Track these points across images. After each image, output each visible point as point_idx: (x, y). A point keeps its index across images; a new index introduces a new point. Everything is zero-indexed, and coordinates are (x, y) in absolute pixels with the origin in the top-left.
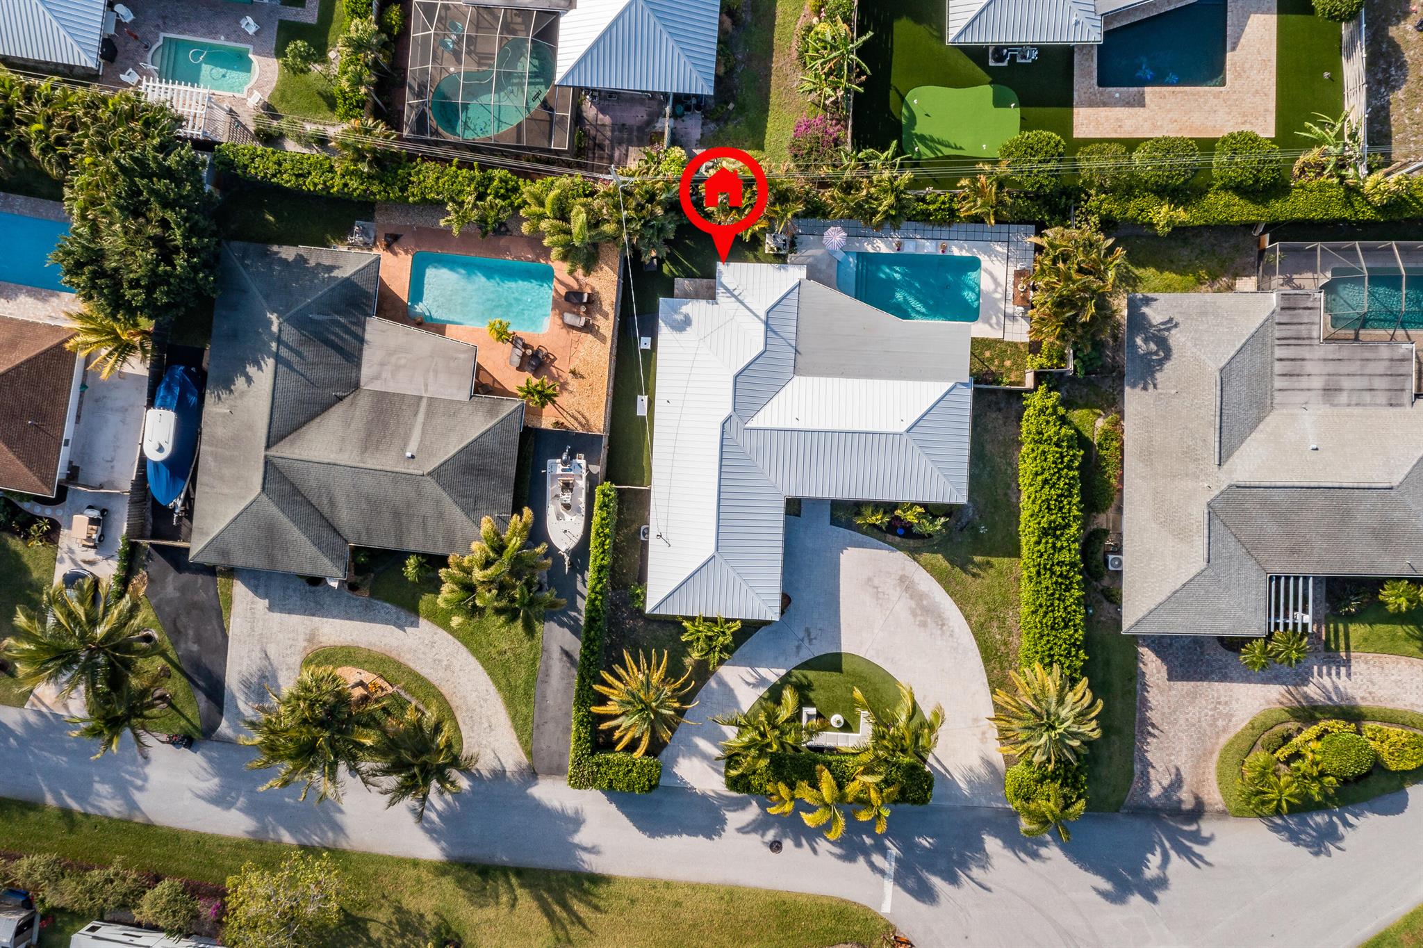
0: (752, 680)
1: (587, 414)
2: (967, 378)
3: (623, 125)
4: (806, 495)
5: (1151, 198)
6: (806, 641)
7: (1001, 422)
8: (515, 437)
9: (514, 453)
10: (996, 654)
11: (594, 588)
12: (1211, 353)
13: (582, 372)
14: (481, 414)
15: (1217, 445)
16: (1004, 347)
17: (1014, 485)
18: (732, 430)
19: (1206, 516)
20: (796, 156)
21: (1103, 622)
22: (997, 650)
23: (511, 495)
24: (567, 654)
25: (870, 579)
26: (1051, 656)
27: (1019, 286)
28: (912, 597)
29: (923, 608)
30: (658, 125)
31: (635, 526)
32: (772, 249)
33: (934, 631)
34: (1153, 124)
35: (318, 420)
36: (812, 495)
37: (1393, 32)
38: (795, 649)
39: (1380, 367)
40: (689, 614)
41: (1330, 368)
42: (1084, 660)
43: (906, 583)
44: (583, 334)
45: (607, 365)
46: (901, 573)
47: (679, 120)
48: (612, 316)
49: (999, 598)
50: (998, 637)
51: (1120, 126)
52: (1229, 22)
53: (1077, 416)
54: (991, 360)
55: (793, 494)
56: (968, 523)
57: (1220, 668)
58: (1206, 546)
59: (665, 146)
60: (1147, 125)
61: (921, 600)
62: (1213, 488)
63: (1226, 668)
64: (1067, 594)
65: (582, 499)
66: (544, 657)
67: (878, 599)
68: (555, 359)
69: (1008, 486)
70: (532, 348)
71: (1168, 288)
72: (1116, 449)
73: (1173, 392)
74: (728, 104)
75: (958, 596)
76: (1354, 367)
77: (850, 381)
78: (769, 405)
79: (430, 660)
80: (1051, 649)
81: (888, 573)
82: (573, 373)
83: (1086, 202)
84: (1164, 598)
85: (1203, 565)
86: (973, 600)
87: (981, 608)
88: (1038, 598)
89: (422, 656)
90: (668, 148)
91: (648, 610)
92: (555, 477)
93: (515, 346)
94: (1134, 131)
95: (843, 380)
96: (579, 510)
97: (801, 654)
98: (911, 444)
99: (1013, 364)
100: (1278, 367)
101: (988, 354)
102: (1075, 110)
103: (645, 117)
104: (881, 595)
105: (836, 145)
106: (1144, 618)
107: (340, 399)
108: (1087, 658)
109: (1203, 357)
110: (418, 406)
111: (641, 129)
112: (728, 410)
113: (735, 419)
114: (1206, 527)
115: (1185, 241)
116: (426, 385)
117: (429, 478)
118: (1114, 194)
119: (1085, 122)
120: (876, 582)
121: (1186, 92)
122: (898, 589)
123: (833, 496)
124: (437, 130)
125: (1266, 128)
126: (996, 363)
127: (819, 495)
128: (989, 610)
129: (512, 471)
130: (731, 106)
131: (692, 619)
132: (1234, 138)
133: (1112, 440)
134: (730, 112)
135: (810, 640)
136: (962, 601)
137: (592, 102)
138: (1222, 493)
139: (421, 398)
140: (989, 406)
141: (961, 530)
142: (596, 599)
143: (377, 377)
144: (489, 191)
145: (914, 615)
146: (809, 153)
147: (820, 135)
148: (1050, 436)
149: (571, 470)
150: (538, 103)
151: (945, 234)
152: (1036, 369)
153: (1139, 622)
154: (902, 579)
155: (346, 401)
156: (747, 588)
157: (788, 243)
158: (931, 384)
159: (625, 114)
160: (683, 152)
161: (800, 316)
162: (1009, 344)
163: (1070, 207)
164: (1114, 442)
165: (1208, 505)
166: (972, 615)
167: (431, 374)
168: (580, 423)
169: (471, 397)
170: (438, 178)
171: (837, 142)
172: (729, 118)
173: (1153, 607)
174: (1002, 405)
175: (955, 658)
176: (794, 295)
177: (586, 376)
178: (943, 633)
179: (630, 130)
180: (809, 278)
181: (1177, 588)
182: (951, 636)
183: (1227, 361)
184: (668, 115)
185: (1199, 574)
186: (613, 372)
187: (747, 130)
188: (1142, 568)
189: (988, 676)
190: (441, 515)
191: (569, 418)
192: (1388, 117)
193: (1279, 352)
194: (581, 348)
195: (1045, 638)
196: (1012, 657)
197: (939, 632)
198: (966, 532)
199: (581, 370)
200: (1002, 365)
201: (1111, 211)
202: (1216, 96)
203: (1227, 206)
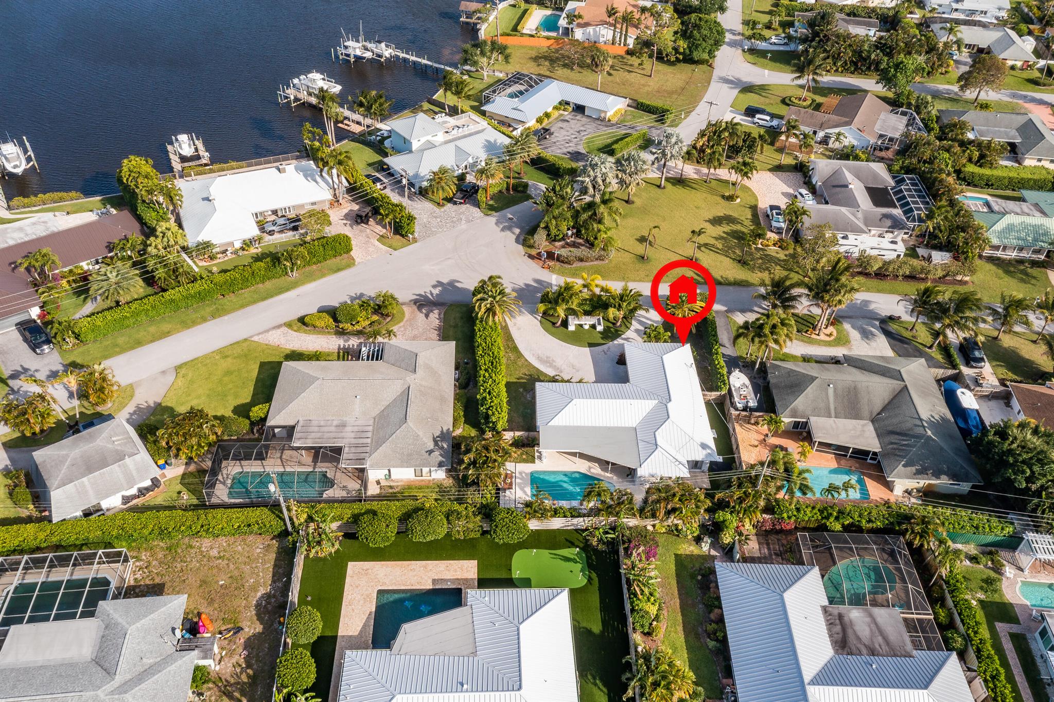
4: (619, 384)
19: (417, 367)
34: (427, 569)
35: (886, 402)
37: (259, 628)
39: (313, 435)
40: (669, 343)
41: (340, 435)
51: (447, 567)
52: (372, 627)
55: (626, 384)
60: (430, 567)
62: (413, 378)
65: (734, 391)
67: (572, 365)
76: (327, 435)
87: (520, 363)
91: (689, 345)
100: (369, 435)
102: (476, 576)
107: (878, 414)
110: (836, 414)
112: (670, 406)
113: (665, 403)
116: (835, 422)
119: (470, 570)
121: (404, 585)
125: (353, 567)
135: (604, 352)
136: (530, 365)
139: (836, 417)
143: (863, 426)
145: (553, 361)
155: (875, 414)
161: (637, 450)
169: (809, 419)
176: (643, 458)
180: (635, 470)
187: (686, 564)
192: (273, 577)
193: (369, 441)
202: (384, 584)
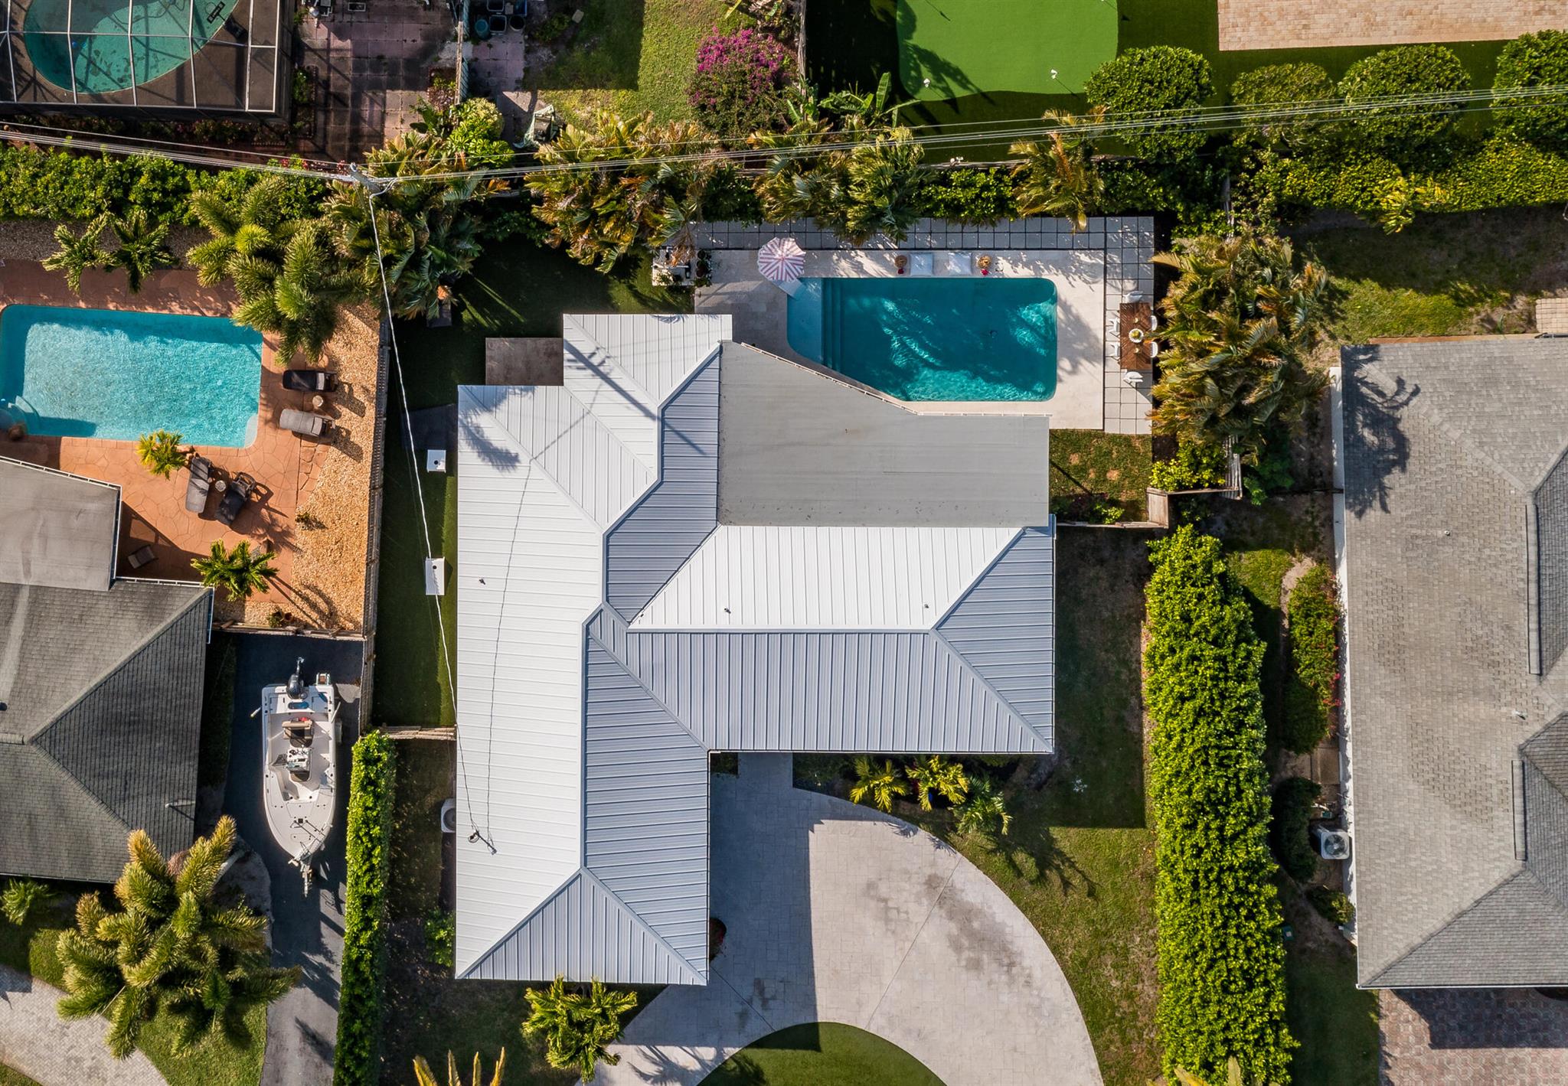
0: (651, 1069)
1: (333, 596)
2: (1044, 519)
3: (380, 57)
4: (748, 746)
5: (1378, 163)
6: (757, 1004)
7: (1104, 584)
8: (197, 656)
9: (197, 685)
10: (1113, 1016)
11: (356, 938)
12: (1514, 460)
13: (320, 517)
14: (130, 615)
15: (1534, 636)
16: (1104, 445)
17: (1133, 701)
18: (605, 635)
19: (1517, 771)
20: (703, 107)
21: (1312, 951)
22: (1115, 1008)
23: (195, 763)
24: (312, 1038)
25: (871, 886)
26: (1227, 1042)
27: (1131, 334)
28: (951, 916)
29: (972, 935)
30: (445, 55)
31: (430, 800)
32: (664, 279)
33: (996, 977)
34: (1367, 20)
36: (761, 747)
38: (736, 1020)
40: (537, 977)
42: (1291, 1051)
43: (938, 890)
44: (320, 447)
45: (366, 504)
46: (928, 871)
47: (483, 44)
48: (370, 412)
49: (1114, 913)
50: (1115, 983)
51: (1305, 27)
53: (1247, 565)
54: (1082, 470)
55: (723, 746)
56: (1050, 775)
57: (1534, 1031)
58: (1519, 829)
59: (458, 97)
60: (1356, 24)
61: (969, 921)
62: (1531, 718)
63: (1546, 1028)
64: (1252, 924)
65: (329, 756)
66: (272, 1048)
67: (887, 921)
68: (270, 494)
69: (1123, 704)
70: (225, 476)
71: (1409, 325)
72: (1328, 633)
73: (1441, 533)
74: (570, 11)
75: (1037, 911)
77: (823, 530)
78: (673, 583)
79: (59, 1060)
80: (1227, 1028)
81: (906, 872)
82: (306, 520)
83: (1252, 173)
84: (1439, 926)
85: (1516, 865)
86: (1065, 917)
87: (1082, 932)
88: (1195, 931)
89: (43, 1052)
90: (464, 100)
91: (460, 972)
92: (277, 719)
93: (195, 475)
94: (1333, 35)
95: (810, 530)
96: (323, 779)
97: (748, 1028)
98: (946, 651)
99: (1124, 477)
101: (1075, 460)
103: (420, 42)
104: (893, 914)
105: (779, 86)
106: (1400, 961)
108: (1297, 1044)
109: (1499, 469)
110: (13, 605)
111: (411, 63)
112: (594, 599)
113: (609, 616)
114: (1518, 792)
115: (1438, 236)
116: (27, 564)
117: (33, 749)
118: (1307, 160)
119: (1241, 20)
120: (883, 890)
122: (925, 901)
123: (799, 747)
124: (34, 79)
126: (1092, 476)
127: (773, 747)
128: (1097, 934)
129: (195, 718)
130: (578, 16)
131: (542, 986)
132: (1536, 46)
133: (1319, 616)
134: (577, 27)
135: (765, 1002)
136: (1044, 922)
137: (319, 17)
138: (1547, 728)
139: (16, 588)
140: (1082, 556)
141: (1039, 787)
142: (360, 959)
144: (132, 198)
145: (957, 948)
146: (728, 104)
147: (747, 67)
148: (1203, 626)
149: (305, 705)
150: (219, 25)
151: (986, 239)
152: (1171, 492)
153: (1390, 967)
154: (932, 882)
156: (643, 929)
157: (695, 268)
158: (977, 532)
159: (382, 38)
160: (492, 106)
161: (724, 410)
162: (1114, 439)
163: (1222, 183)
164: (1323, 621)
165: (1521, 750)
166: (1066, 945)
167: (36, 542)
168: (320, 612)
169: (112, 582)
170: (35, 176)
171: (780, 80)
172: (574, 38)
173: (1418, 941)
174: (1106, 554)
175: (1037, 1025)
176: (712, 373)
177: (329, 524)
178: (1012, 980)
179: (393, 67)
180: (737, 338)
181: (1465, 905)
182: (1028, 984)
183: (1544, 474)
184: (460, 38)
185: (1507, 882)
186: (377, 515)
187: (608, 59)
188: (1393, 866)
189: (1099, 1056)
190: (61, 812)
191: (300, 602)
194: (317, 474)
195: (1213, 1008)
196: (1143, 1020)
197: (1004, 978)
198: (1047, 792)
199: (320, 515)
200: (1102, 479)
201: (1303, 190)
203: (1524, 174)
